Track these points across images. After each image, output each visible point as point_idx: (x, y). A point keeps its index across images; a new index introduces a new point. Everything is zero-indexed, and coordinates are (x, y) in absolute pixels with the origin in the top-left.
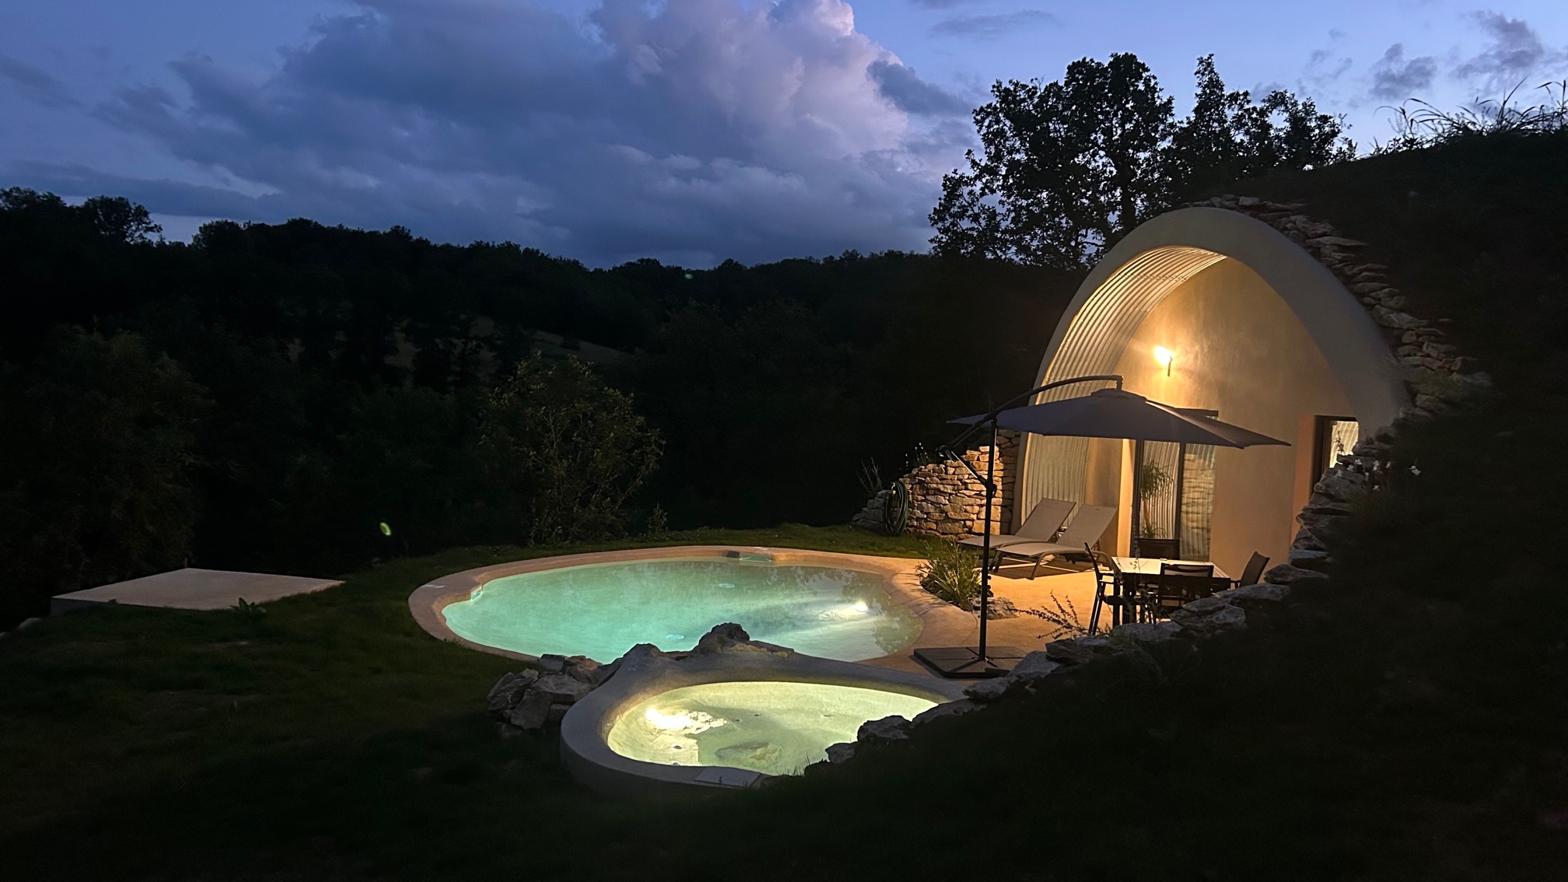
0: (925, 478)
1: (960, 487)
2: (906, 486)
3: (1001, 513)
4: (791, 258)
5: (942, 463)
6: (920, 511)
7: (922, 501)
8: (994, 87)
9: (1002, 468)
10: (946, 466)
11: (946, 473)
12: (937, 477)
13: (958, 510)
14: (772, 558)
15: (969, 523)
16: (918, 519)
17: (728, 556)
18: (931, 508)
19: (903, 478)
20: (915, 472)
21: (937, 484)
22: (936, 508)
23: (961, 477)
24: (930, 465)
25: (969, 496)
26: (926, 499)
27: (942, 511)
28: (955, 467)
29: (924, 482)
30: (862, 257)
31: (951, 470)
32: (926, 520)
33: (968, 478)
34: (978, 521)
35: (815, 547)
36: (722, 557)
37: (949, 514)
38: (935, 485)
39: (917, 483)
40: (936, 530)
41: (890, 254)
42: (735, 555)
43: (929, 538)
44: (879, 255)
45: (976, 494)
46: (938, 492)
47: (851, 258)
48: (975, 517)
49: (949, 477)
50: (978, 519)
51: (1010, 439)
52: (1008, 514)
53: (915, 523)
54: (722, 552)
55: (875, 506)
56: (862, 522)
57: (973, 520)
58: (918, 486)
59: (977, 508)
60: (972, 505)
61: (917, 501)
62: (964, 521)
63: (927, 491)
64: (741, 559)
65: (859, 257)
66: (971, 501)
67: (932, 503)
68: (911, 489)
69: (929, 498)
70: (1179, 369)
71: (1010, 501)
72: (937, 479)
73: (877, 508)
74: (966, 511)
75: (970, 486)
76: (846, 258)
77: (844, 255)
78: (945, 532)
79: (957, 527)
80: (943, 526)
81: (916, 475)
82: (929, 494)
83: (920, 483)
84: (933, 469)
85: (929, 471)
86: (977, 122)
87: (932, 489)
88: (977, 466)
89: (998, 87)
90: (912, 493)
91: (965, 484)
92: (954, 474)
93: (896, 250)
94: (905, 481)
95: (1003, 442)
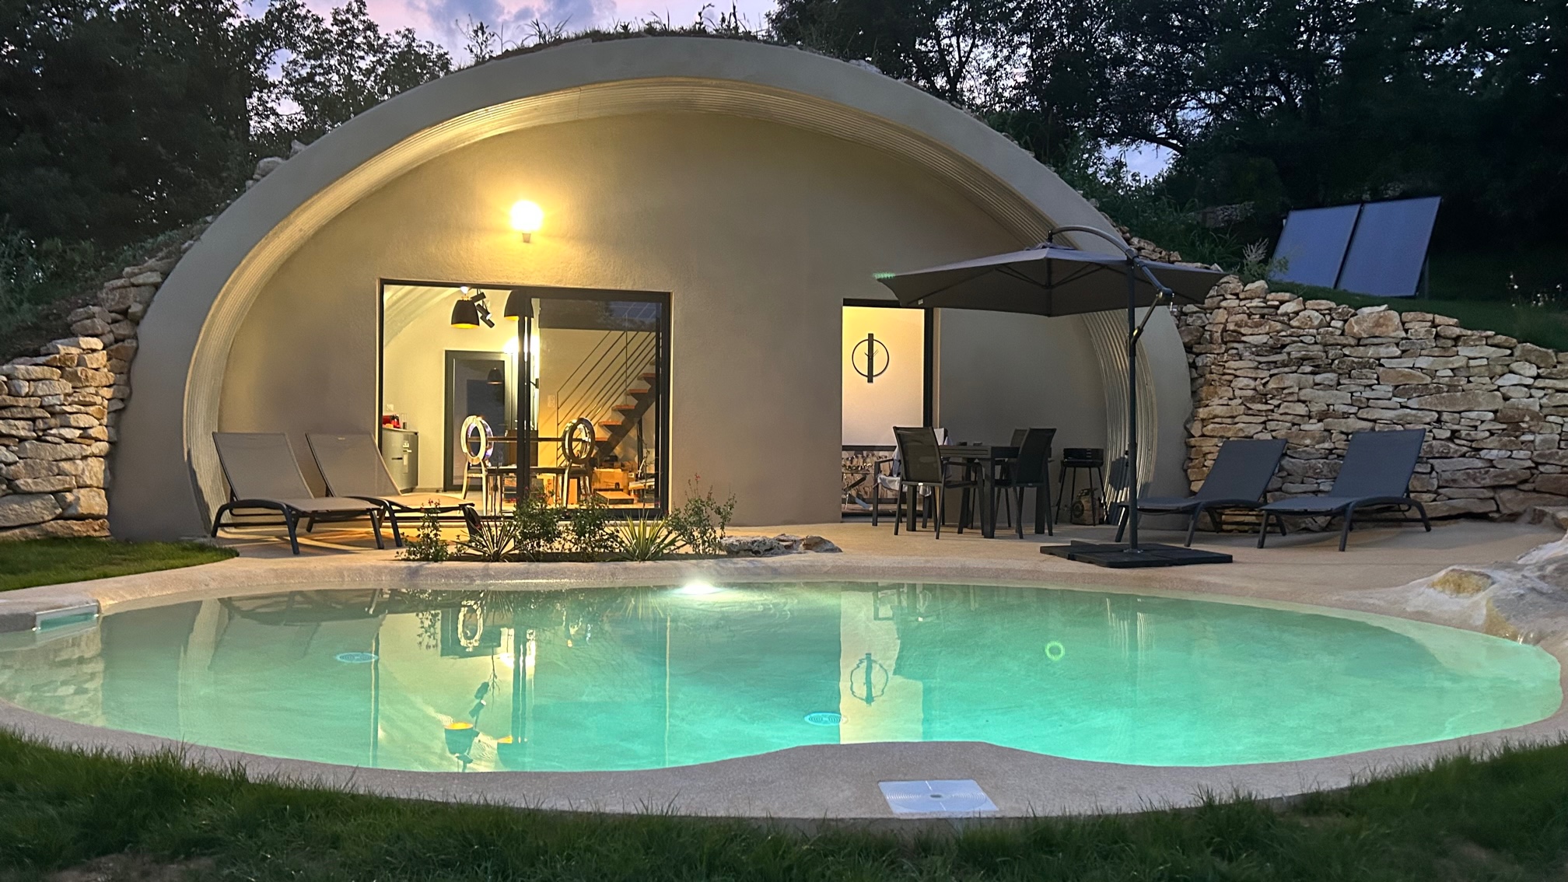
3: (106, 471)
9: (116, 381)
15: (67, 497)
25: (68, 441)
28: (31, 380)
31: (24, 387)
37: (19, 482)
45: (80, 436)
48: (75, 482)
49: (21, 401)
52: (114, 473)
57: (72, 491)
59: (79, 465)
60: (72, 459)
62: (58, 494)
66: (73, 450)
71: (115, 447)
74: (60, 472)
79: (42, 509)
92: (31, 394)
95: (108, 329)
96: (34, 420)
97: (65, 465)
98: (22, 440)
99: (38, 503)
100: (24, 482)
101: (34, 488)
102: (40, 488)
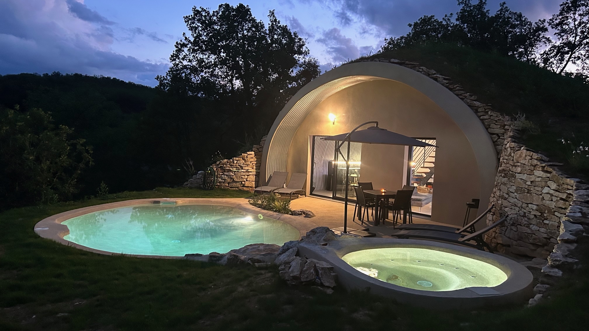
0: (223, 165)
1: (240, 169)
2: (214, 169)
3: (255, 178)
4: (26, 73)
5: (232, 159)
6: (222, 178)
7: (222, 175)
8: (193, 8)
9: (256, 160)
10: (233, 160)
11: (233, 163)
12: (229, 165)
13: (239, 178)
14: (176, 202)
15: (243, 183)
16: (220, 182)
17: (153, 203)
18: (226, 178)
19: (212, 165)
20: (218, 163)
21: (229, 167)
22: (228, 177)
23: (240, 164)
24: (225, 160)
25: (243, 172)
26: (224, 174)
27: (231, 178)
28: (237, 161)
29: (223, 167)
30: (62, 75)
31: (235, 162)
32: (224, 182)
33: (243, 165)
34: (247, 182)
35: (189, 196)
36: (150, 204)
37: (234, 179)
38: (228, 168)
39: (219, 168)
40: (228, 186)
41: (76, 75)
42: (158, 202)
43: (224, 190)
44: (71, 75)
45: (246, 171)
46: (229, 171)
47: (57, 75)
48: (245, 180)
49: (235, 164)
50: (246, 181)
51: (258, 149)
52: (258, 178)
53: (218, 184)
54: (150, 201)
55: (197, 178)
56: (190, 185)
57: (245, 181)
58: (220, 169)
59: (246, 177)
60: (245, 175)
61: (219, 175)
62: (241, 182)
63: (224, 170)
64: (161, 204)
65: (61, 75)
66: (244, 174)
67: (227, 175)
68: (216, 170)
69: (225, 173)
70: (338, 122)
71: (258, 173)
72: (229, 166)
73: (199, 179)
74: (242, 178)
75: (244, 168)
76: (54, 75)
77: (53, 73)
78: (233, 187)
79: (238, 185)
80: (232, 184)
81: (218, 164)
82: (225, 172)
83: (221, 167)
84: (227, 162)
85: (225, 162)
86: (186, 22)
87: (227, 170)
88: (246, 160)
89: (194, 9)
90: (217, 172)
91: (241, 167)
92: (237, 163)
93: (79, 73)
94: (213, 167)
95: (256, 150)
96: (237, 168)
97: (243, 177)
98: (235, 171)
99: (238, 183)
100: (236, 179)
101: (237, 181)
102: (238, 181)
